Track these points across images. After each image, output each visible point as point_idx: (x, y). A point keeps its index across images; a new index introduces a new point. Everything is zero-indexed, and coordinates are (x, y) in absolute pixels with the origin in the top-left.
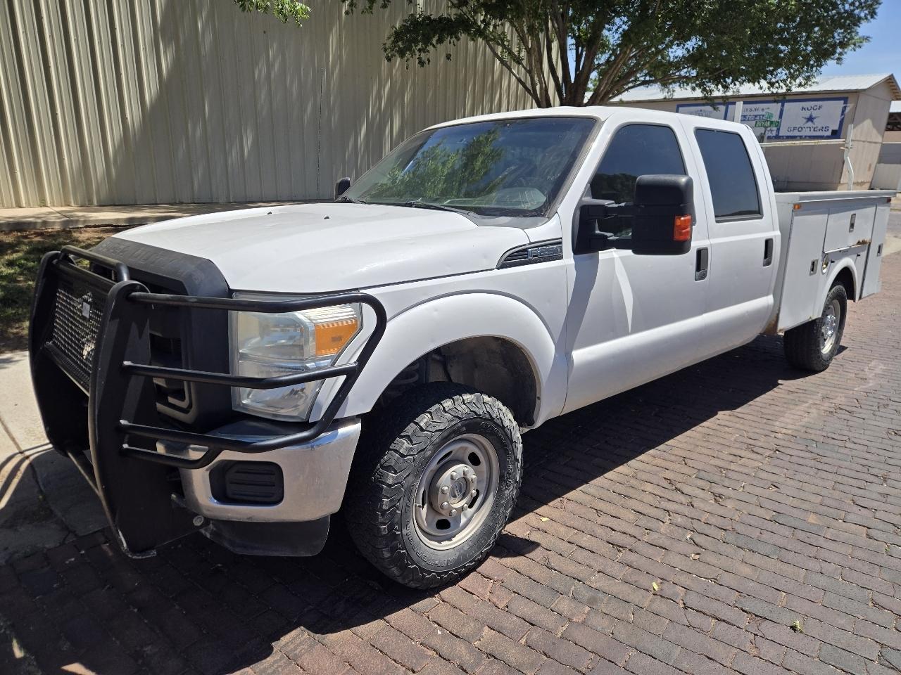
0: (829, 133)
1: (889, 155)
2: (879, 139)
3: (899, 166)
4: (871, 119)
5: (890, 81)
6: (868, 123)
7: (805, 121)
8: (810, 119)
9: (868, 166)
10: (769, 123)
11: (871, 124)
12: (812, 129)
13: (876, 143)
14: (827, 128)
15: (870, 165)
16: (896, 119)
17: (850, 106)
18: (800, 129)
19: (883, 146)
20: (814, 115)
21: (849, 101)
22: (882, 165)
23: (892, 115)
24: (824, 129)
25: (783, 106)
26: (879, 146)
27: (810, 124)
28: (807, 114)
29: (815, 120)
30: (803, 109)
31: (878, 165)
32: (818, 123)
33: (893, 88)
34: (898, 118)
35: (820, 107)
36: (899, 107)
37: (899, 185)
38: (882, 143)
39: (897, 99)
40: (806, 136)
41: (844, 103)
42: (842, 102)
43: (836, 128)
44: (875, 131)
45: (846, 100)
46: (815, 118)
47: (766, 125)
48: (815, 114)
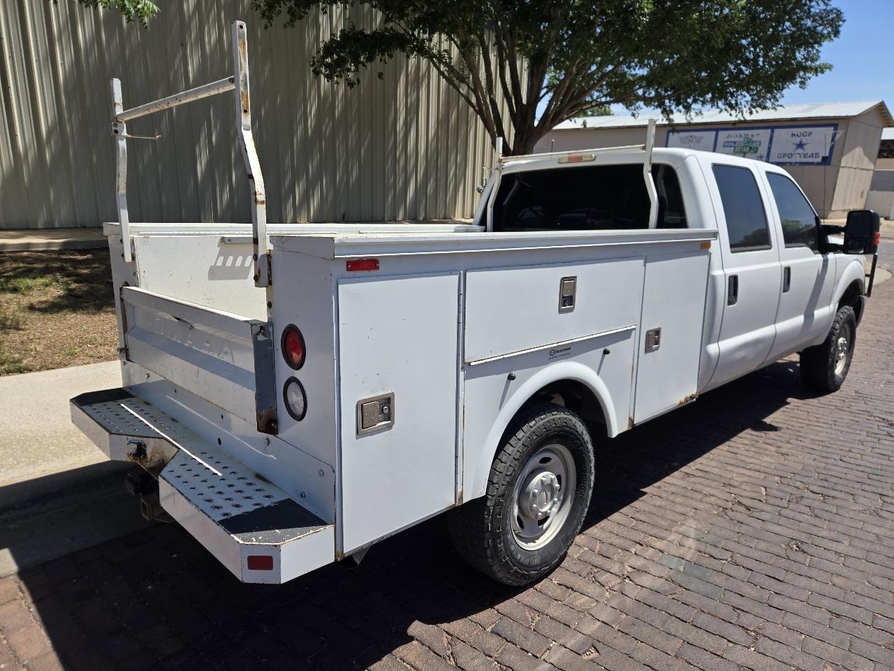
0: (819, 160)
1: (880, 183)
2: (872, 167)
3: (892, 193)
4: (862, 146)
5: (881, 109)
6: (858, 151)
7: (795, 147)
8: (800, 145)
9: (860, 192)
10: (748, 149)
11: (862, 151)
12: (802, 156)
13: (867, 170)
14: (817, 155)
15: (862, 193)
16: (889, 146)
17: (840, 133)
18: (790, 156)
19: (876, 173)
20: (804, 142)
21: (839, 127)
22: (875, 193)
23: (884, 142)
24: (814, 156)
25: (772, 132)
26: (871, 173)
27: (800, 151)
28: (797, 140)
29: (805, 147)
30: (793, 135)
31: (871, 192)
32: (809, 149)
33: (884, 115)
34: (891, 145)
35: (810, 134)
36: (890, 134)
37: (892, 212)
38: (874, 170)
39: (889, 127)
40: (796, 163)
41: (834, 130)
42: (832, 128)
43: (827, 155)
44: (866, 159)
45: (836, 127)
46: (805, 144)
47: (744, 150)
48: (804, 140)
